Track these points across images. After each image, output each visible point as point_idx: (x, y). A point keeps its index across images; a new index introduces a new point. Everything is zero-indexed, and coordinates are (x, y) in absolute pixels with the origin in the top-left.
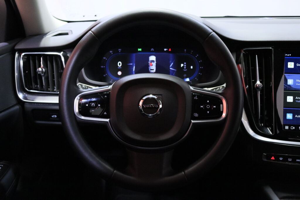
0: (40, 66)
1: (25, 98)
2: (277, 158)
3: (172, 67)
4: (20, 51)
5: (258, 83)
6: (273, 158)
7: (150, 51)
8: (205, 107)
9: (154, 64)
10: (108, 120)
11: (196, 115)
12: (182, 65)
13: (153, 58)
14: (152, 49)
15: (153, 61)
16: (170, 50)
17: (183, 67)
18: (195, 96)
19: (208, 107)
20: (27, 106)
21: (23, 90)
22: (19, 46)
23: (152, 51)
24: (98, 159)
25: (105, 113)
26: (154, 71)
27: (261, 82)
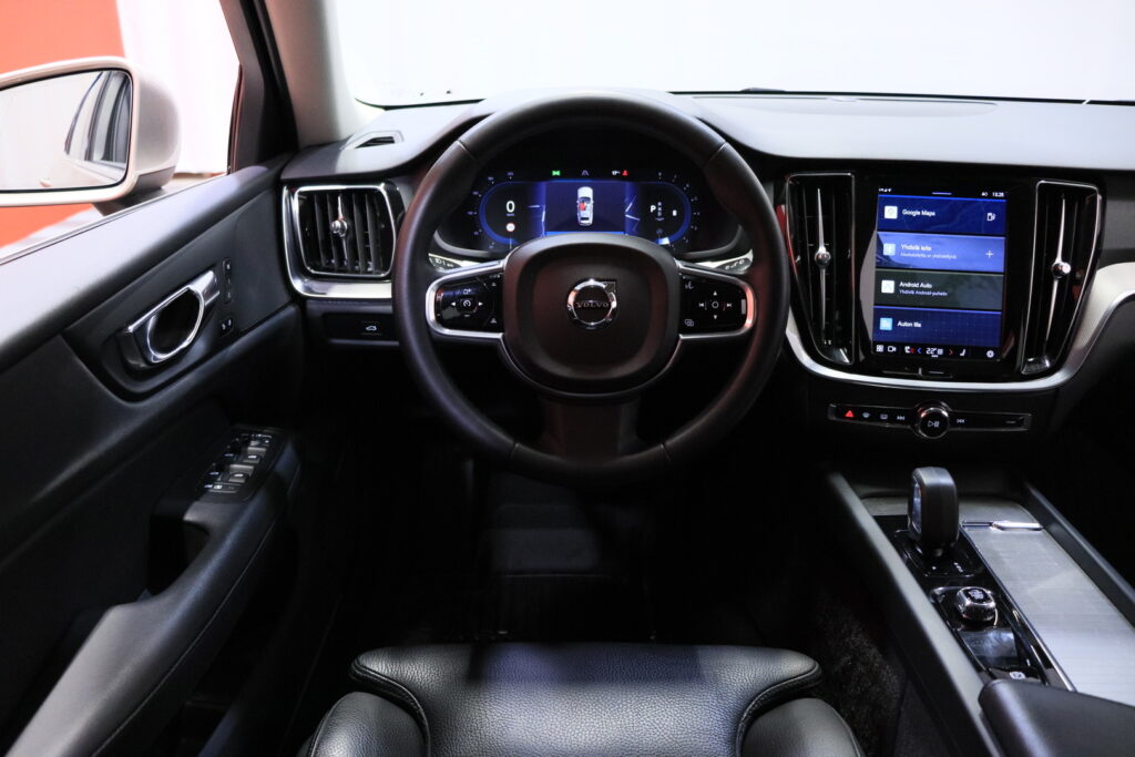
0: (336, 217)
1: (309, 289)
2: (858, 415)
3: (629, 213)
4: (293, 185)
5: (822, 250)
6: (849, 414)
7: (578, 176)
8: (709, 306)
9: (590, 206)
10: (499, 336)
12: (653, 208)
13: (586, 192)
14: (585, 172)
15: (587, 199)
16: (625, 173)
17: (656, 211)
18: (686, 281)
19: (715, 305)
20: (311, 306)
21: (302, 272)
22: (291, 173)
23: (585, 177)
25: (494, 321)
26: (590, 221)
27: (828, 249)
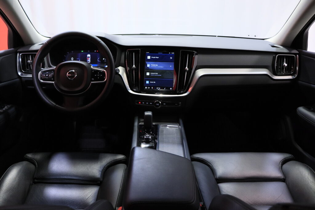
0: (29, 60)
1: (22, 75)
2: (145, 103)
3: (98, 60)
4: (20, 53)
5: (134, 66)
6: (140, 103)
7: (87, 52)
8: (98, 77)
9: (90, 58)
10: (53, 82)
11: (93, 79)
12: (104, 59)
13: (89, 55)
14: (89, 51)
15: (89, 57)
16: (97, 51)
17: (104, 60)
18: (93, 71)
19: (98, 75)
20: (23, 79)
21: (21, 71)
22: (19, 50)
23: (89, 52)
24: (48, 99)
25: (52, 79)
26: (90, 62)
